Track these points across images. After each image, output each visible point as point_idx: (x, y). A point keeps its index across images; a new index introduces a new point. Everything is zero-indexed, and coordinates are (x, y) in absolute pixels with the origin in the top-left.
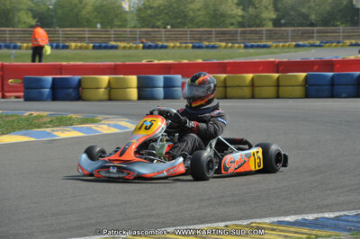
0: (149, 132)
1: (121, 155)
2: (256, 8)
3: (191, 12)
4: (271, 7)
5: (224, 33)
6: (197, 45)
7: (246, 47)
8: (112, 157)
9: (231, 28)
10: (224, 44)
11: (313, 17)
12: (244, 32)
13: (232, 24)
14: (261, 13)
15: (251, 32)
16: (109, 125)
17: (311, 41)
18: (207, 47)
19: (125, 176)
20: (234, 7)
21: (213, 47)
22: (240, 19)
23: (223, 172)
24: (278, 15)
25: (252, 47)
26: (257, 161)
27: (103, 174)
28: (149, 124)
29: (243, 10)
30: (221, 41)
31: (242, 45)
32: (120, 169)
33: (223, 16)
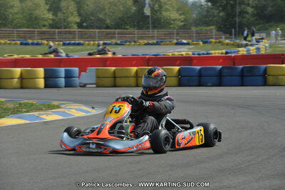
0: (119, 115)
1: (98, 134)
2: (64, 13)
3: (11, 15)
4: (75, 13)
5: (44, 33)
6: (24, 42)
7: (64, 44)
8: (90, 136)
9: (44, 29)
10: (45, 42)
11: (108, 21)
12: (60, 33)
13: (44, 26)
14: (68, 17)
15: (66, 33)
16: (76, 109)
17: (114, 41)
18: (33, 44)
19: (103, 151)
20: (46, 12)
21: (38, 44)
22: (51, 22)
23: (177, 147)
24: (81, 20)
25: (69, 44)
26: (201, 137)
27: (84, 149)
28: (118, 109)
29: (53, 14)
30: (42, 39)
31: (61, 43)
32: (98, 146)
33: (36, 18)
